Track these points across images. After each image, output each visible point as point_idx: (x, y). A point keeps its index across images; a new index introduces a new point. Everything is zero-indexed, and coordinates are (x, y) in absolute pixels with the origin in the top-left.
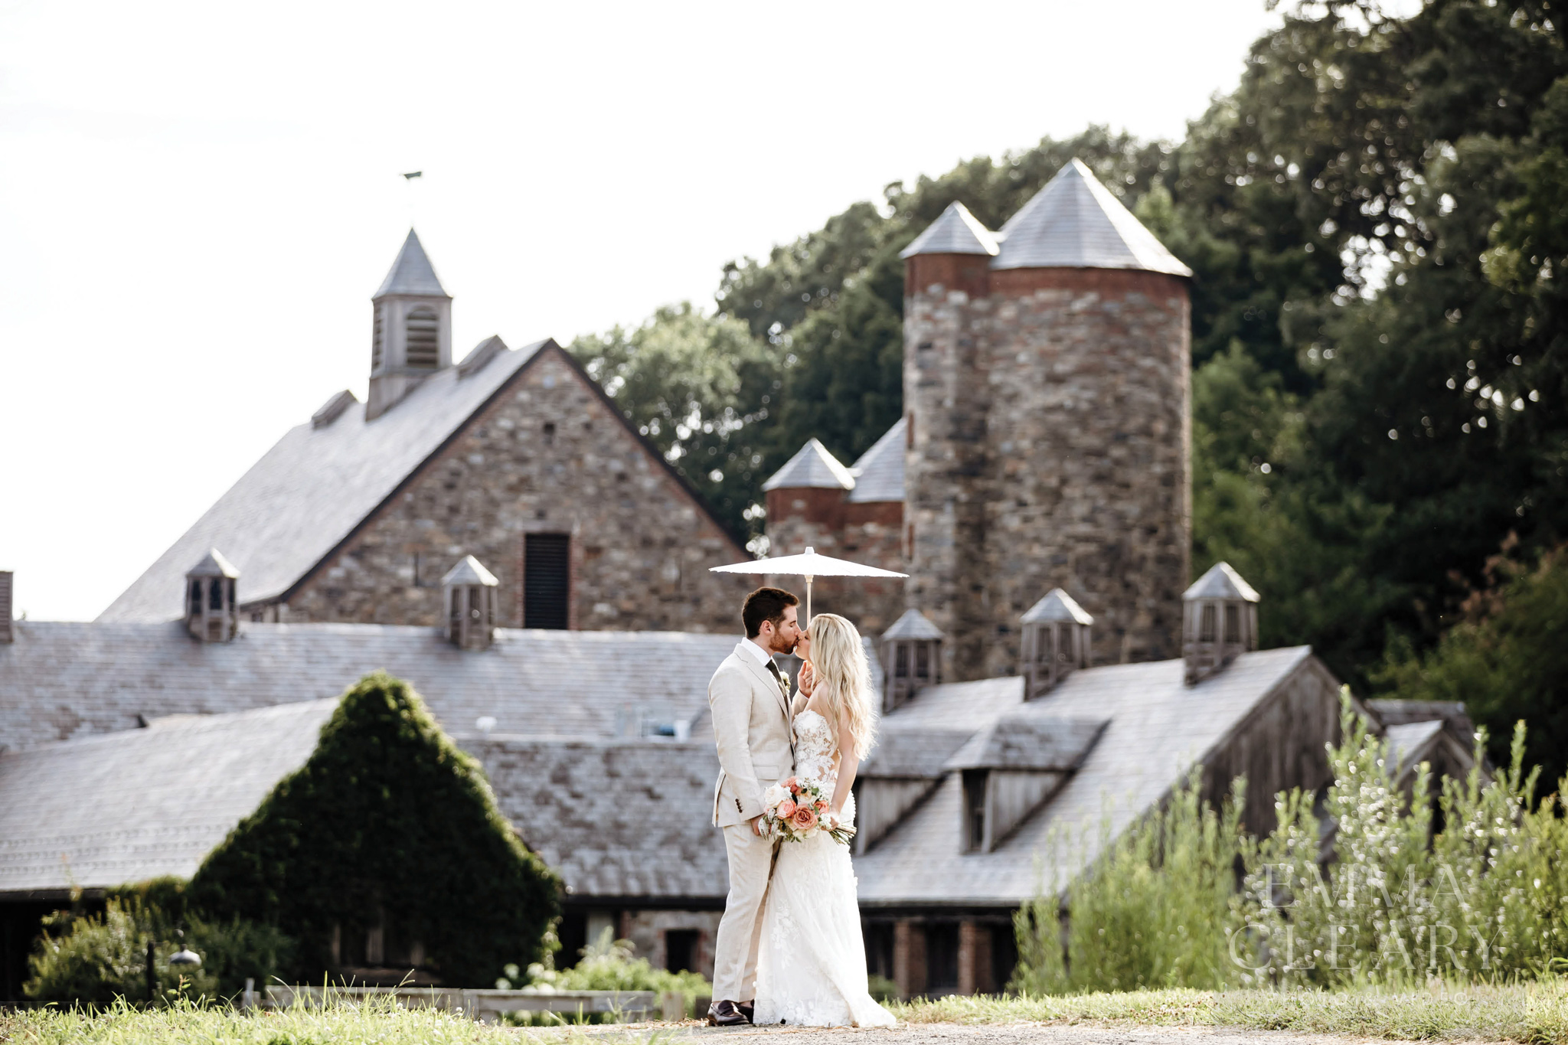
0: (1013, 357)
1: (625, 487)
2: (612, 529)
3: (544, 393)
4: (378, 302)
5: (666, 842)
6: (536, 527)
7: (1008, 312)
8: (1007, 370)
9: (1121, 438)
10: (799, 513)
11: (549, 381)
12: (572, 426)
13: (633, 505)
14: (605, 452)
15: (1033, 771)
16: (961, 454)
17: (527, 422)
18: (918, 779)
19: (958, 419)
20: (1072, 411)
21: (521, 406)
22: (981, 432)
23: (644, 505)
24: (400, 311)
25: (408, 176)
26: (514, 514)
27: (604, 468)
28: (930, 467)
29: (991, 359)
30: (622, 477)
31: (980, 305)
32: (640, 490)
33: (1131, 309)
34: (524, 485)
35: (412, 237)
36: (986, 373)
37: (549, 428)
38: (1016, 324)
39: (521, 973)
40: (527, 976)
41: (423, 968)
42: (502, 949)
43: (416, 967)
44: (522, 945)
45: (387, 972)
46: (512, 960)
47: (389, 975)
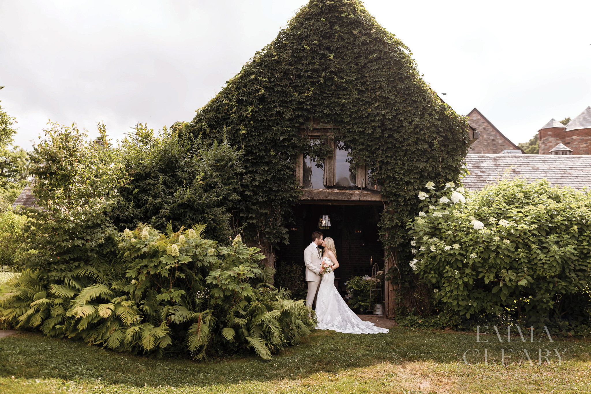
1: (494, 143)
3: (473, 121)
11: (474, 119)
13: (496, 147)
14: (489, 134)
23: (499, 147)
27: (489, 138)
30: (493, 140)
32: (498, 143)
39: (438, 188)
40: (443, 191)
41: (365, 189)
42: (423, 171)
43: (360, 189)
44: (440, 169)
45: (339, 191)
46: (431, 179)
47: (341, 193)
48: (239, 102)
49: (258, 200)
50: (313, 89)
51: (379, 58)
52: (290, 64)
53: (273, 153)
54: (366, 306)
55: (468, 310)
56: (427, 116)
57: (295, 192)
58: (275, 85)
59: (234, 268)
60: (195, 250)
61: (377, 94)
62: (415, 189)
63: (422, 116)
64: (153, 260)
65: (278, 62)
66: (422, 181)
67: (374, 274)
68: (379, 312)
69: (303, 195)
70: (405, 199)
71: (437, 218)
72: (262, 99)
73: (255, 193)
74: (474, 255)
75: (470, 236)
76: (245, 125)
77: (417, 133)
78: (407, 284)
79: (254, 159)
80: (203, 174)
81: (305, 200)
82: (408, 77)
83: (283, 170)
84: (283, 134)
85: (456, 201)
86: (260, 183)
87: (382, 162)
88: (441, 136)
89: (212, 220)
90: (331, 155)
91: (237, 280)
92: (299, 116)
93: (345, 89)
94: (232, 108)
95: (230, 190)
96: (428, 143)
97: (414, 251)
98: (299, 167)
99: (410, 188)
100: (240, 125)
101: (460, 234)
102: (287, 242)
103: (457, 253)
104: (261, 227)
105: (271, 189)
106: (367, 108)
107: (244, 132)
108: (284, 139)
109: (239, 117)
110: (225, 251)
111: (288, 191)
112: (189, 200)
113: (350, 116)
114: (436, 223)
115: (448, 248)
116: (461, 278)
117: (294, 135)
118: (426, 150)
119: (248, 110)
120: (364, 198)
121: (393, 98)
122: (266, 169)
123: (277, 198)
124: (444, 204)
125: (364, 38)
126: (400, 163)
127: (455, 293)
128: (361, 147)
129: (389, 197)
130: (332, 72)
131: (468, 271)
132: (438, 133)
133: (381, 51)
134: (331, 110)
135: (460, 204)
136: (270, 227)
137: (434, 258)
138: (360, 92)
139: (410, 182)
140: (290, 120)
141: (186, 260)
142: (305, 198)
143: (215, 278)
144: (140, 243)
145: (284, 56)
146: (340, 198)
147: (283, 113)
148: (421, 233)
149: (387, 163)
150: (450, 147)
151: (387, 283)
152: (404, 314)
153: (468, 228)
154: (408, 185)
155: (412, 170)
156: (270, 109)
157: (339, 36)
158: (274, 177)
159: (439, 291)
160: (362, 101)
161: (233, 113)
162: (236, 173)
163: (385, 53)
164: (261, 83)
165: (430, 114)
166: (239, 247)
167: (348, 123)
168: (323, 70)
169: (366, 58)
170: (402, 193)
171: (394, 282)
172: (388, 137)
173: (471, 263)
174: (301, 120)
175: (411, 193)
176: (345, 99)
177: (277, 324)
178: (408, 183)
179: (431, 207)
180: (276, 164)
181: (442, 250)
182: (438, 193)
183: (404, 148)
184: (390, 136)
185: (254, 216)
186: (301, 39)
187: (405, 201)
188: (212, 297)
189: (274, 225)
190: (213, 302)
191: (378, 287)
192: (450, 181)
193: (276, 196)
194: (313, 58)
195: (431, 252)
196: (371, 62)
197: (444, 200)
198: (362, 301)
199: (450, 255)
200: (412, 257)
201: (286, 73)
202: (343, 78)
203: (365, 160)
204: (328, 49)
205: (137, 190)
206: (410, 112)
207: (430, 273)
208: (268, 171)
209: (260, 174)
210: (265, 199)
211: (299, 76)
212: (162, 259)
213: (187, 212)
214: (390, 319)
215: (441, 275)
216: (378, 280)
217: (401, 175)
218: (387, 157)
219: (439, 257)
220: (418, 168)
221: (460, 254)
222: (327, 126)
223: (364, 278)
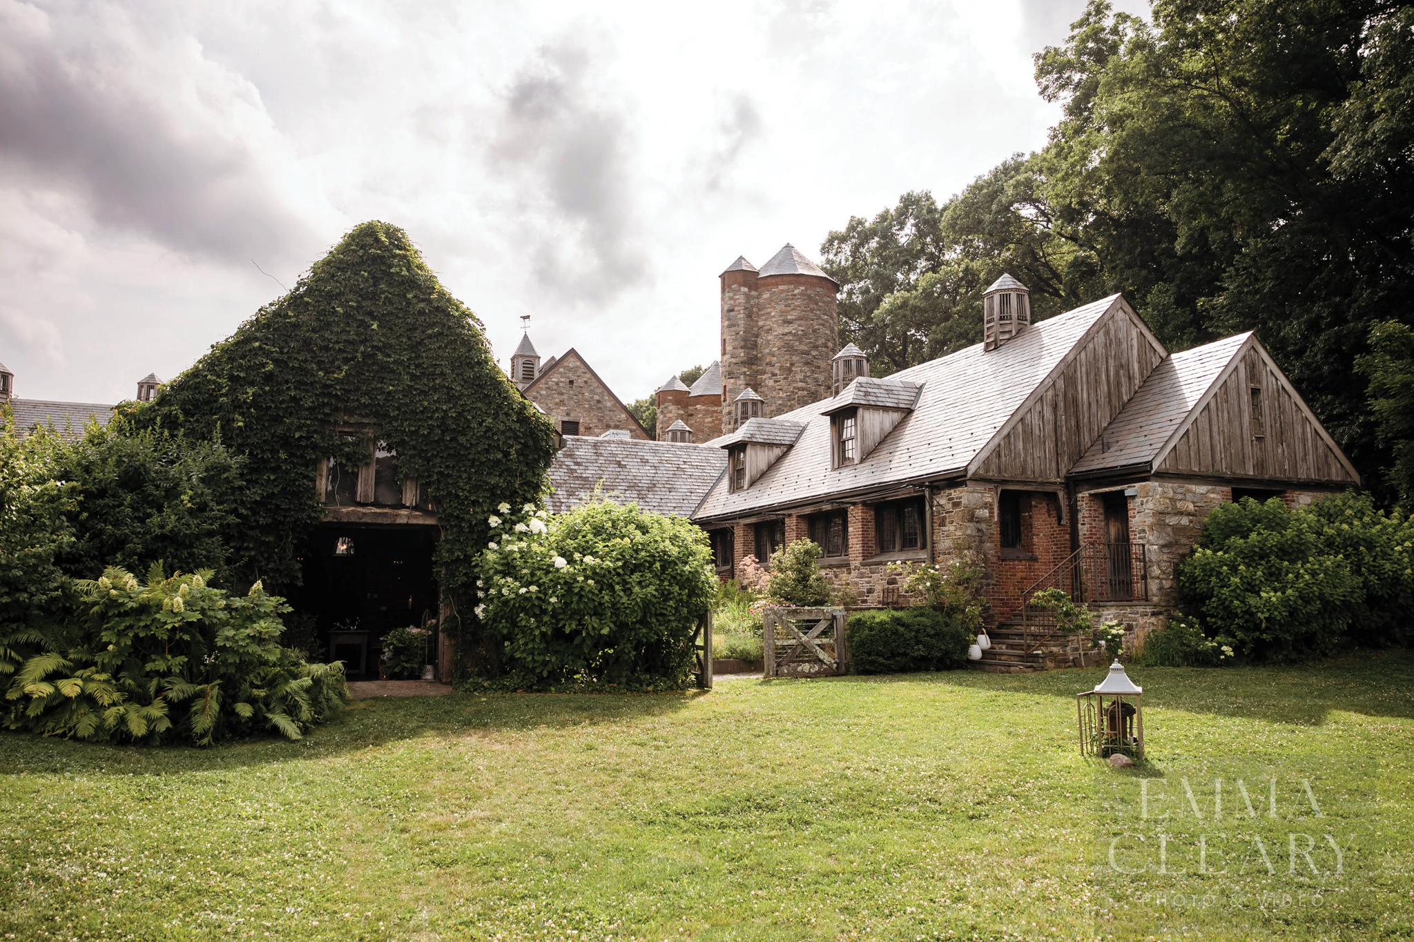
0: (769, 313)
1: (600, 405)
2: (595, 421)
3: (570, 369)
4: (512, 359)
5: (629, 488)
6: (566, 419)
7: (766, 295)
8: (766, 320)
9: (816, 347)
10: (669, 401)
11: (571, 364)
12: (580, 382)
13: (603, 412)
14: (592, 392)
15: (886, 409)
16: (747, 354)
17: (563, 380)
18: (777, 445)
19: (745, 340)
20: (795, 335)
21: (560, 373)
22: (755, 346)
23: (607, 413)
24: (521, 361)
25: (524, 318)
26: (558, 413)
27: (592, 398)
28: (734, 360)
29: (759, 316)
30: (599, 402)
31: (753, 293)
32: (605, 407)
33: (818, 294)
34: (562, 403)
35: (526, 337)
36: (757, 321)
37: (571, 382)
38: (770, 300)
39: (514, 511)
40: (519, 515)
41: (415, 508)
42: (496, 486)
43: (408, 508)
44: (517, 486)
45: (378, 511)
46: (505, 498)
47: (380, 513)
48: (232, 378)
49: (258, 522)
50: (346, 367)
51: (440, 334)
52: (314, 331)
53: (283, 456)
54: (412, 668)
55: (545, 666)
56: (502, 417)
57: (315, 512)
58: (288, 358)
59: (255, 625)
60: (202, 603)
61: (437, 382)
62: (483, 512)
63: (496, 416)
64: (143, 617)
65: (296, 326)
66: (493, 501)
67: (425, 624)
68: (429, 676)
69: (326, 516)
70: (471, 524)
71: (512, 552)
72: (269, 378)
73: (255, 513)
74: (553, 600)
75: (550, 576)
76: (242, 414)
77: (488, 438)
78: (469, 636)
79: (254, 463)
80: (191, 493)
81: (328, 522)
82: (479, 363)
83: (297, 480)
84: (299, 428)
85: (536, 531)
86: (263, 497)
87: (441, 473)
88: (520, 443)
89: (205, 557)
90: (368, 461)
91: (257, 640)
92: (324, 405)
93: (393, 371)
94: (220, 387)
95: (226, 511)
96: (502, 452)
97: (481, 594)
98: (321, 475)
99: (478, 510)
100: (234, 413)
101: (538, 573)
102: (300, 584)
103: (534, 596)
104: (261, 562)
105: (277, 506)
106: (423, 400)
107: (240, 424)
108: (301, 437)
109: (233, 401)
110: (238, 602)
111: (304, 510)
112: (172, 531)
113: (398, 409)
114: (510, 558)
115: (523, 590)
116: (538, 627)
117: (316, 431)
118: (499, 461)
119: (247, 393)
120: (414, 521)
121: (458, 389)
122: (272, 478)
123: (288, 519)
124: (521, 533)
125: (422, 305)
126: (464, 475)
127: (530, 646)
128: (412, 452)
129: (449, 521)
130: (373, 347)
131: (546, 619)
132: (516, 438)
133: (444, 325)
134: (370, 398)
135: (540, 534)
136: (275, 562)
137: (506, 602)
138: (413, 377)
139: (478, 502)
140: (309, 409)
141: (194, 617)
142: (329, 519)
143: (227, 638)
144: (121, 596)
145: (304, 318)
146: (380, 521)
147: (301, 399)
148: (491, 572)
149: (449, 475)
150: (531, 457)
151: (441, 636)
152: (464, 676)
153: (549, 566)
154: (474, 506)
155: (482, 486)
156: (280, 392)
157: (386, 298)
158: (284, 489)
159: (512, 643)
160: (416, 389)
161: (222, 395)
162: (232, 488)
163: (449, 327)
164: (268, 354)
165: (507, 414)
166: (259, 597)
167: (395, 418)
168: (363, 342)
169: (423, 332)
170: (467, 517)
171: (451, 633)
172: (450, 441)
173: (550, 608)
174: (327, 411)
175: (479, 517)
176: (393, 386)
177: (305, 696)
178: (475, 503)
179: (505, 537)
180: (287, 472)
181: (517, 594)
182: (513, 518)
183: (470, 457)
184: (453, 439)
185: (251, 545)
186: (330, 296)
187: (470, 526)
188: (224, 662)
189: (281, 559)
190: (222, 670)
191: (429, 642)
192: (530, 501)
193: (285, 517)
194: (348, 324)
195: (503, 595)
196: (430, 337)
197: (520, 527)
198: (406, 662)
199: (526, 599)
200: (477, 601)
201: (307, 343)
202: (389, 356)
203: (417, 470)
204: (370, 314)
205: (85, 515)
206: (480, 409)
207: (500, 622)
208: (274, 480)
209: (262, 484)
210: (269, 521)
211: (326, 349)
212: (158, 616)
213: (166, 547)
214: (445, 684)
215: (514, 624)
216: (430, 633)
217: (466, 492)
218: (447, 467)
219: (512, 602)
220: (488, 483)
221: (538, 598)
222: (365, 421)
223: (408, 629)
